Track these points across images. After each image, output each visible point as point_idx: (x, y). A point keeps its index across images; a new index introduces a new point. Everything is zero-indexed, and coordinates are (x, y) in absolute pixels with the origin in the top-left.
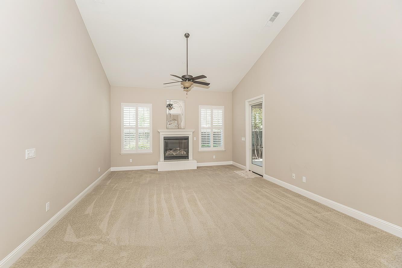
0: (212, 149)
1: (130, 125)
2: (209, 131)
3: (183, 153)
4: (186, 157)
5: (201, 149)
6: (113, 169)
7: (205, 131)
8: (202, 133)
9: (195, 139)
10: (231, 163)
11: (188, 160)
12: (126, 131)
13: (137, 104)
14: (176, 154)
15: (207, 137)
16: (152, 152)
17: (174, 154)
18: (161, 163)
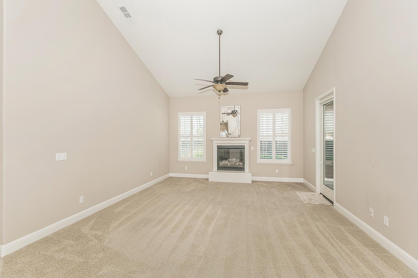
0: (274, 161)
1: (186, 133)
2: (270, 139)
3: (239, 164)
4: (242, 169)
5: (260, 161)
6: (171, 175)
7: (264, 139)
8: (262, 142)
9: (252, 148)
10: (301, 180)
11: (244, 173)
12: (182, 139)
13: (191, 113)
14: (231, 165)
15: (267, 147)
16: (205, 161)
17: (228, 164)
18: (214, 173)
